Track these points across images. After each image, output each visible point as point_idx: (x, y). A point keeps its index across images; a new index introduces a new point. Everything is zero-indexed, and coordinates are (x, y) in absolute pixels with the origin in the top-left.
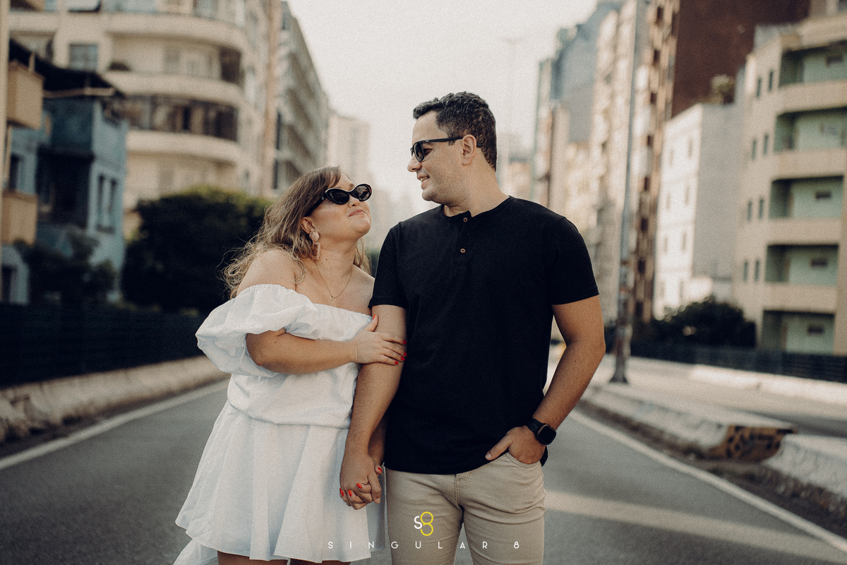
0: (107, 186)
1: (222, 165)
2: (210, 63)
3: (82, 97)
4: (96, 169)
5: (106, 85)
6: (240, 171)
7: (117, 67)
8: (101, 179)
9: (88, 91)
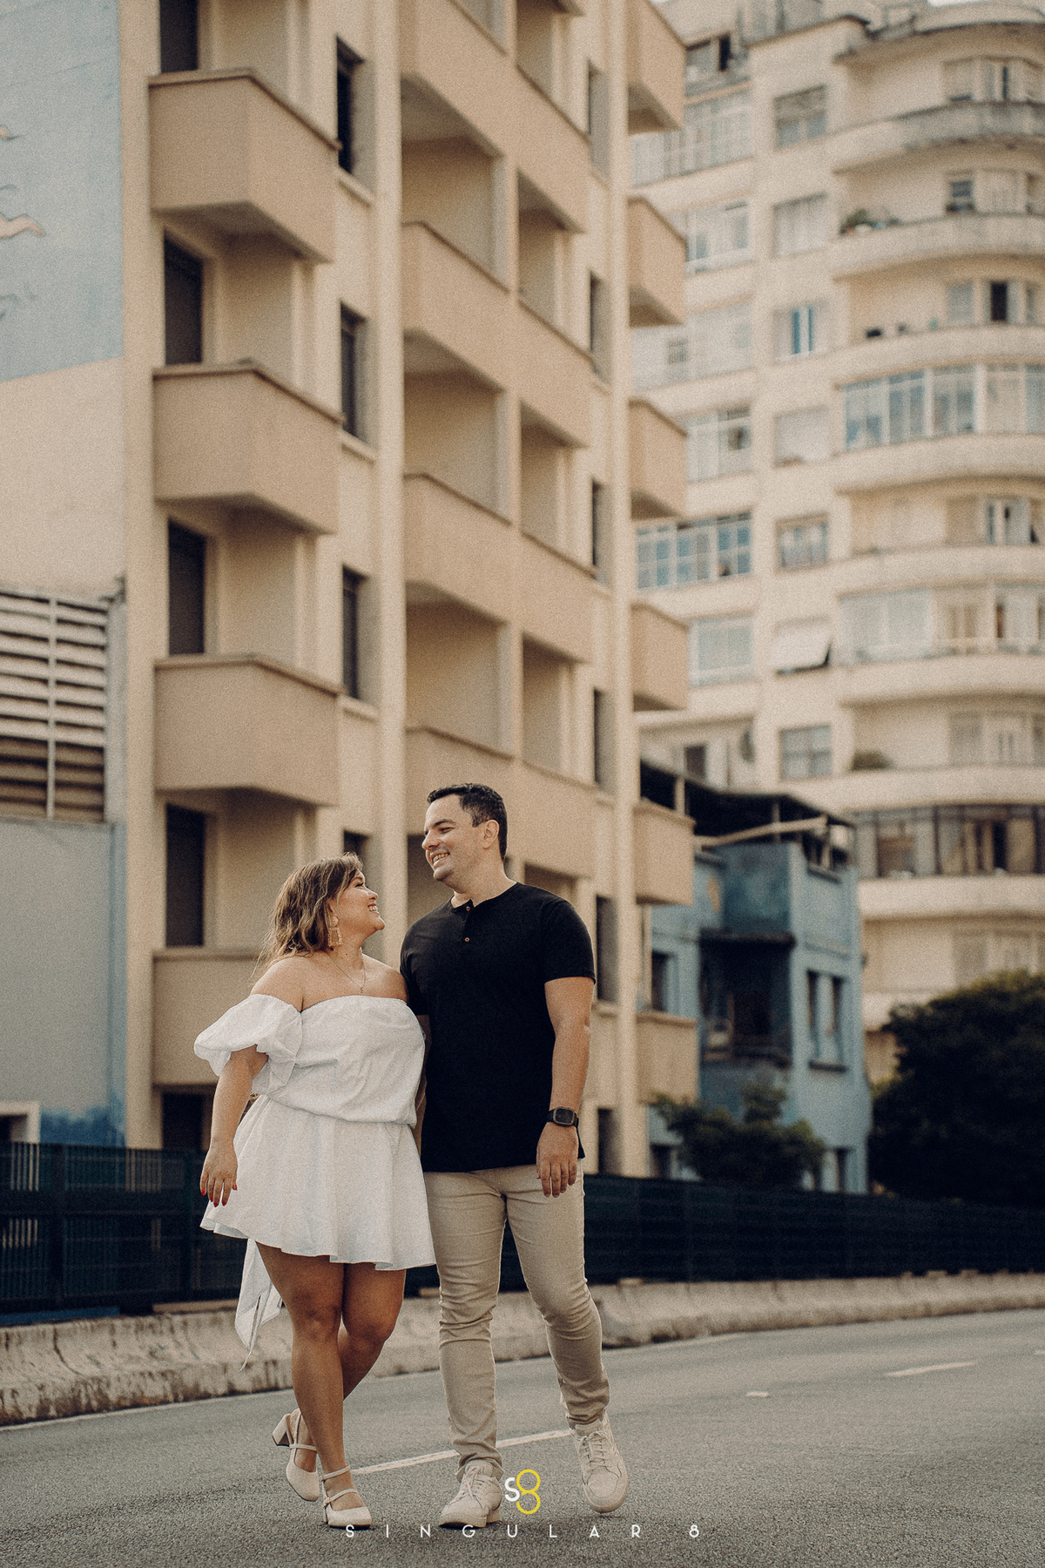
0: (825, 987)
3: (768, 839)
4: (800, 962)
5: (808, 812)
7: (866, 762)
8: (813, 976)
9: (778, 827)
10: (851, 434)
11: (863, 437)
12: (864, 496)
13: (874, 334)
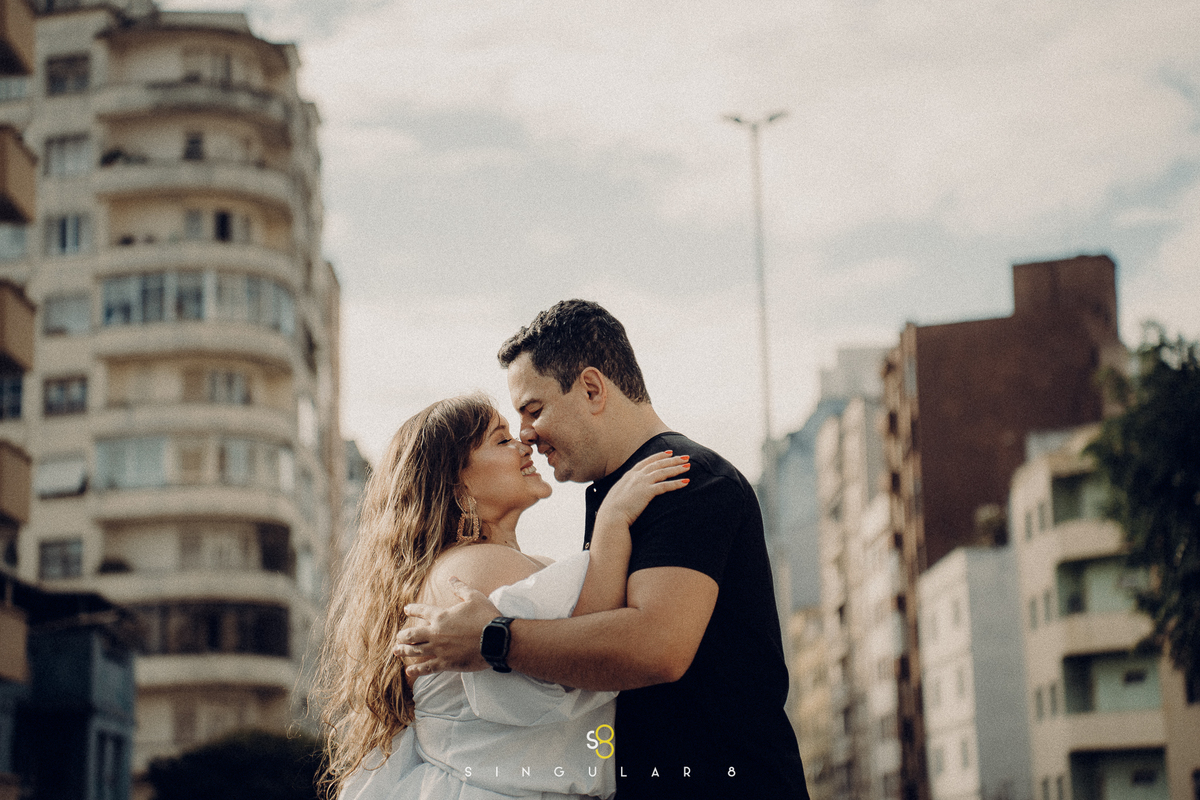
0: (109, 747)
1: (269, 694)
2: (245, 549)
3: (76, 629)
4: (98, 724)
6: (294, 700)
7: (113, 566)
8: (102, 738)
9: (84, 618)
10: (109, 313)
11: (117, 318)
12: (117, 362)
13: (127, 241)
